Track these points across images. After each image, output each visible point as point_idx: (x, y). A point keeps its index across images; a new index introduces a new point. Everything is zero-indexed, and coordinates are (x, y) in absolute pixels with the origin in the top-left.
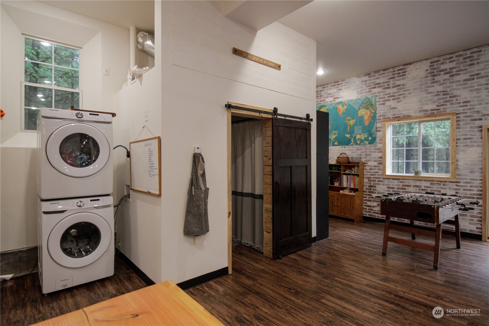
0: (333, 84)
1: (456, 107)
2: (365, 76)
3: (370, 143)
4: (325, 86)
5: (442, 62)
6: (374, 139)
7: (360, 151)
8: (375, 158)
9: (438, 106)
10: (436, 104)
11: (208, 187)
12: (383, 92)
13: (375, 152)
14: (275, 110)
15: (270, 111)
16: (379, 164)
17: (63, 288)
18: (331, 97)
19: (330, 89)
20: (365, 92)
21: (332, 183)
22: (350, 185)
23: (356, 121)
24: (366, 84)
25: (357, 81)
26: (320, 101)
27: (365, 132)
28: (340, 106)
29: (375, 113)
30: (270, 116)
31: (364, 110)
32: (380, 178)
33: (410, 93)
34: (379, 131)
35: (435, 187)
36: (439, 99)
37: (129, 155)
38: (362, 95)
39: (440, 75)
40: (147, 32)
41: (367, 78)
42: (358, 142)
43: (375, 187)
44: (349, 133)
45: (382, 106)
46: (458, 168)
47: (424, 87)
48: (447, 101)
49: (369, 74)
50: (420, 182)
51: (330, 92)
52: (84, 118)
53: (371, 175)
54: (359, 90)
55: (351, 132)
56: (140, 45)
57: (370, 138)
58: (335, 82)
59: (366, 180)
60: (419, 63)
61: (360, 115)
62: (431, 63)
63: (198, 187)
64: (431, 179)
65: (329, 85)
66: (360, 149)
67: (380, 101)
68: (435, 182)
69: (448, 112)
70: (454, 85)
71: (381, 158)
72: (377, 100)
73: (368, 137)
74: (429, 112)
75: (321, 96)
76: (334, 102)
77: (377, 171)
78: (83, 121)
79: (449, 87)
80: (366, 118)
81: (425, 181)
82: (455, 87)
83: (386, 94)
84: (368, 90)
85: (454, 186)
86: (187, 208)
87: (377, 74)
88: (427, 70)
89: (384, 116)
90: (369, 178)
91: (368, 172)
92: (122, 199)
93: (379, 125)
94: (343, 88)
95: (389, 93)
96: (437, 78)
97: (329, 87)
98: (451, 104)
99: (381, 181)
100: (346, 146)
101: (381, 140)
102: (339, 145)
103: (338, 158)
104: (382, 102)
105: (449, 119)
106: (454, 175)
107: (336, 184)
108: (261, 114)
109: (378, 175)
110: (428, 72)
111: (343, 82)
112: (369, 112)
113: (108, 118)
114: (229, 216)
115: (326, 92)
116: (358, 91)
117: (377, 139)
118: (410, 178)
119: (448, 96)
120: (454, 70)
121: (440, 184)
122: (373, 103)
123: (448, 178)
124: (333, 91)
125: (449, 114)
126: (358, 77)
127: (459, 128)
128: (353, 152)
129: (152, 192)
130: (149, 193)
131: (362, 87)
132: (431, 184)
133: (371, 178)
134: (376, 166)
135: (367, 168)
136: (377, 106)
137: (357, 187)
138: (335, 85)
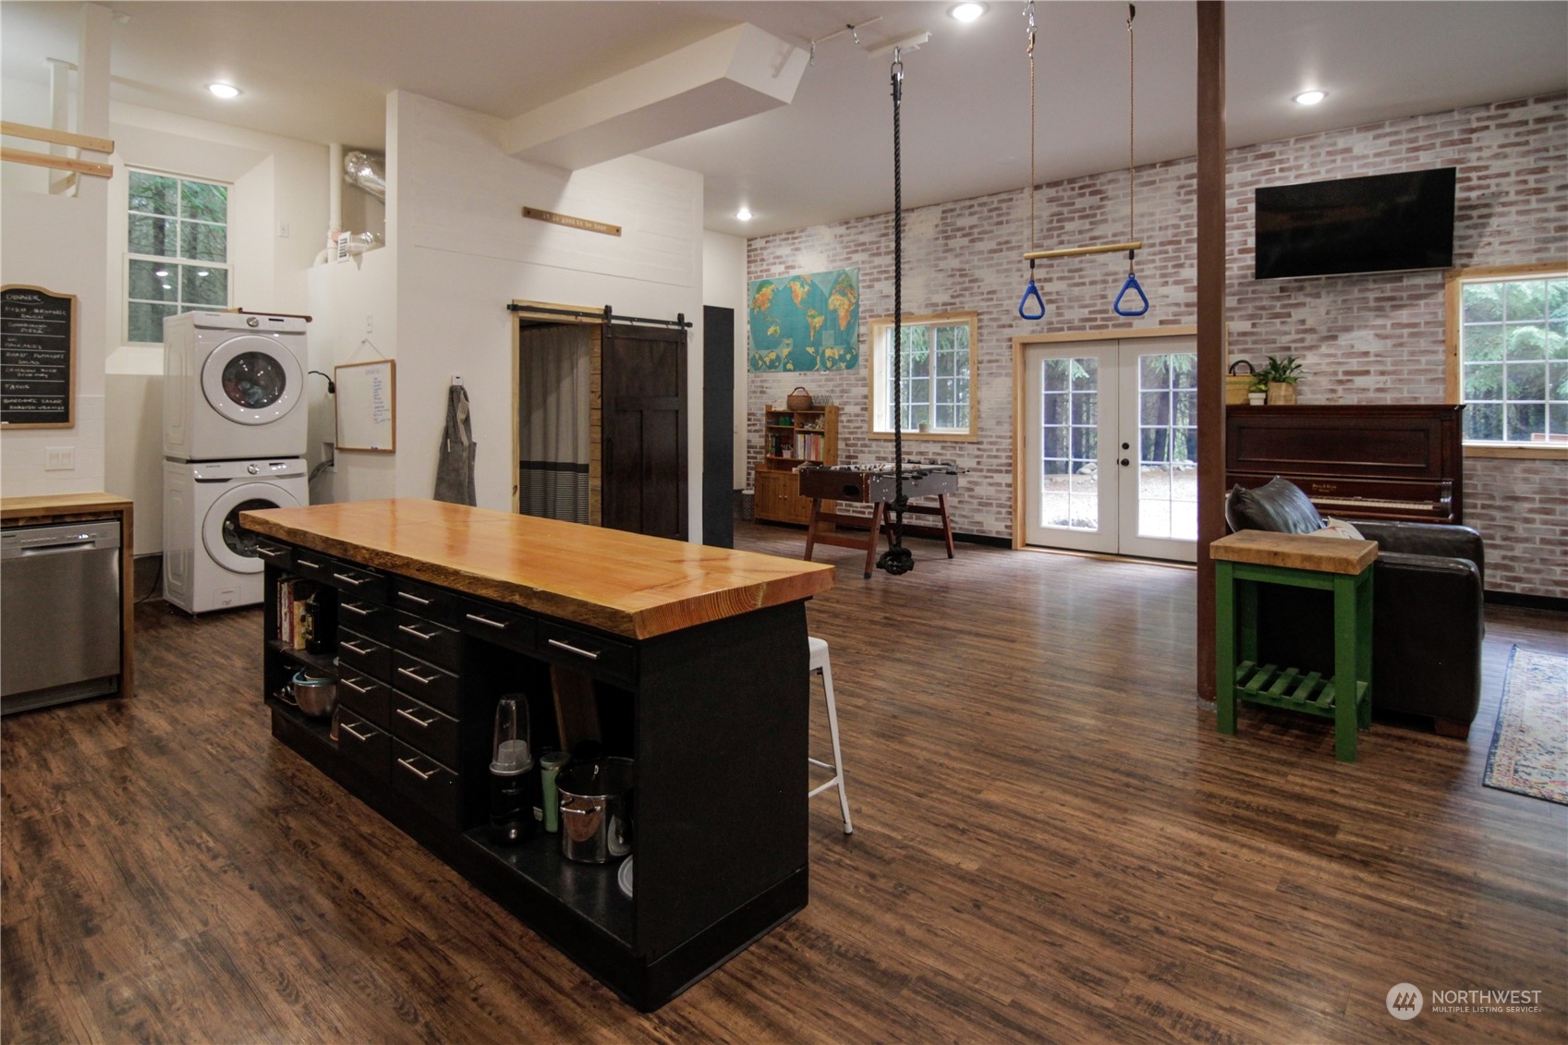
0: (784, 236)
1: (978, 301)
2: (841, 224)
3: (848, 367)
4: (770, 239)
5: (958, 212)
6: (855, 358)
7: (831, 383)
8: (856, 397)
9: (952, 297)
10: (950, 292)
11: (474, 440)
12: (870, 262)
13: (857, 385)
14: (608, 309)
15: (597, 312)
16: (862, 409)
17: (224, 606)
18: (780, 263)
19: (780, 246)
20: (840, 260)
21: (779, 453)
22: (809, 455)
23: (826, 319)
24: (842, 242)
25: (826, 234)
26: (761, 271)
27: (841, 344)
28: (797, 286)
29: (857, 305)
30: (599, 321)
31: (839, 297)
32: (864, 439)
33: (911, 269)
34: (863, 342)
35: (949, 453)
36: (954, 284)
37: (332, 388)
38: (835, 264)
39: (955, 237)
40: (364, 151)
41: (842, 230)
42: (829, 364)
43: (856, 457)
44: (812, 345)
45: (868, 290)
46: (979, 417)
47: (932, 257)
48: (966, 289)
49: (847, 223)
50: (927, 445)
51: (779, 252)
52: (261, 327)
53: (851, 433)
54: (831, 253)
55: (817, 344)
56: (351, 177)
57: (848, 357)
58: (789, 233)
59: (841, 445)
60: (924, 210)
61: (831, 307)
62: (944, 212)
63: (457, 441)
64: (941, 439)
65: (778, 238)
66: (832, 380)
67: (864, 281)
68: (949, 444)
69: (966, 309)
70: (976, 258)
71: (866, 397)
72: (861, 278)
73: (845, 354)
74: (940, 308)
75: (763, 260)
76: (786, 276)
77: (859, 424)
78: (258, 332)
79: (967, 262)
80: (842, 313)
81: (934, 442)
82: (976, 263)
83: (874, 267)
84: (845, 256)
85: (973, 449)
86: (438, 473)
87: (859, 224)
88: (937, 226)
89: (872, 311)
90: (846, 439)
91: (844, 427)
92: (318, 469)
93: (863, 330)
94: (802, 246)
95: (880, 266)
96: (952, 243)
97: (778, 242)
98: (971, 294)
99: (865, 446)
100: (808, 373)
101: (867, 360)
102: (794, 370)
103: (789, 396)
104: (868, 283)
105: (966, 323)
106: (976, 428)
107: (787, 455)
108: (579, 318)
109: (862, 433)
110: (938, 229)
111: (803, 234)
112: (847, 302)
113: (299, 325)
114: (515, 493)
115: (773, 253)
116: (828, 256)
117: (860, 358)
118: (911, 438)
119: (967, 279)
120: (976, 231)
121: (955, 448)
122: (854, 284)
123: (966, 436)
124: (784, 250)
125: (968, 314)
126: (829, 227)
127: (981, 341)
128: (820, 386)
129: (380, 447)
130: (375, 451)
131: (835, 249)
132: (943, 448)
133: (849, 439)
134: (857, 415)
135: (844, 418)
136: (861, 290)
137: (821, 459)
138: (787, 239)
